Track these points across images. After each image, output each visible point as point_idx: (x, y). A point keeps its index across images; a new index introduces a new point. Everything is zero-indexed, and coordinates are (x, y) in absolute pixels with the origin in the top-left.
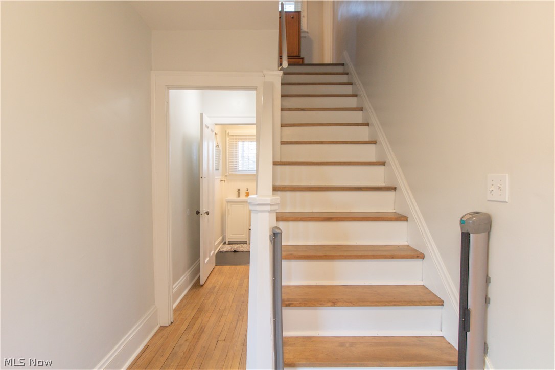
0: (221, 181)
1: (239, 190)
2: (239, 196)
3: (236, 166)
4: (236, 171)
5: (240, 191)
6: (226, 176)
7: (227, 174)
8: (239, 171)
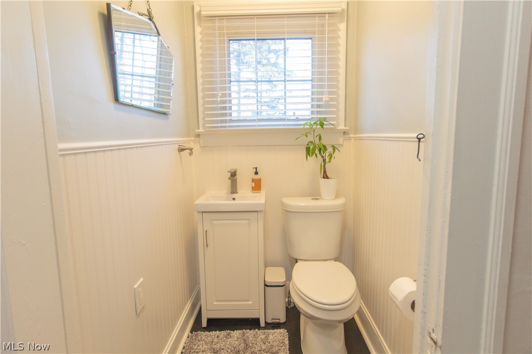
0: (181, 150)
1: (233, 175)
2: (234, 190)
3: (225, 108)
4: (225, 121)
5: (238, 177)
6: (198, 136)
7: (201, 130)
8: (231, 121)
